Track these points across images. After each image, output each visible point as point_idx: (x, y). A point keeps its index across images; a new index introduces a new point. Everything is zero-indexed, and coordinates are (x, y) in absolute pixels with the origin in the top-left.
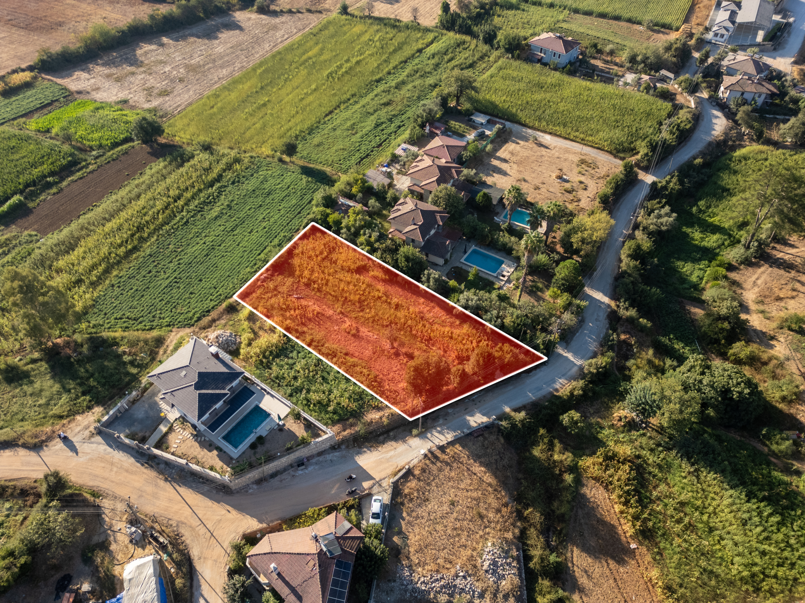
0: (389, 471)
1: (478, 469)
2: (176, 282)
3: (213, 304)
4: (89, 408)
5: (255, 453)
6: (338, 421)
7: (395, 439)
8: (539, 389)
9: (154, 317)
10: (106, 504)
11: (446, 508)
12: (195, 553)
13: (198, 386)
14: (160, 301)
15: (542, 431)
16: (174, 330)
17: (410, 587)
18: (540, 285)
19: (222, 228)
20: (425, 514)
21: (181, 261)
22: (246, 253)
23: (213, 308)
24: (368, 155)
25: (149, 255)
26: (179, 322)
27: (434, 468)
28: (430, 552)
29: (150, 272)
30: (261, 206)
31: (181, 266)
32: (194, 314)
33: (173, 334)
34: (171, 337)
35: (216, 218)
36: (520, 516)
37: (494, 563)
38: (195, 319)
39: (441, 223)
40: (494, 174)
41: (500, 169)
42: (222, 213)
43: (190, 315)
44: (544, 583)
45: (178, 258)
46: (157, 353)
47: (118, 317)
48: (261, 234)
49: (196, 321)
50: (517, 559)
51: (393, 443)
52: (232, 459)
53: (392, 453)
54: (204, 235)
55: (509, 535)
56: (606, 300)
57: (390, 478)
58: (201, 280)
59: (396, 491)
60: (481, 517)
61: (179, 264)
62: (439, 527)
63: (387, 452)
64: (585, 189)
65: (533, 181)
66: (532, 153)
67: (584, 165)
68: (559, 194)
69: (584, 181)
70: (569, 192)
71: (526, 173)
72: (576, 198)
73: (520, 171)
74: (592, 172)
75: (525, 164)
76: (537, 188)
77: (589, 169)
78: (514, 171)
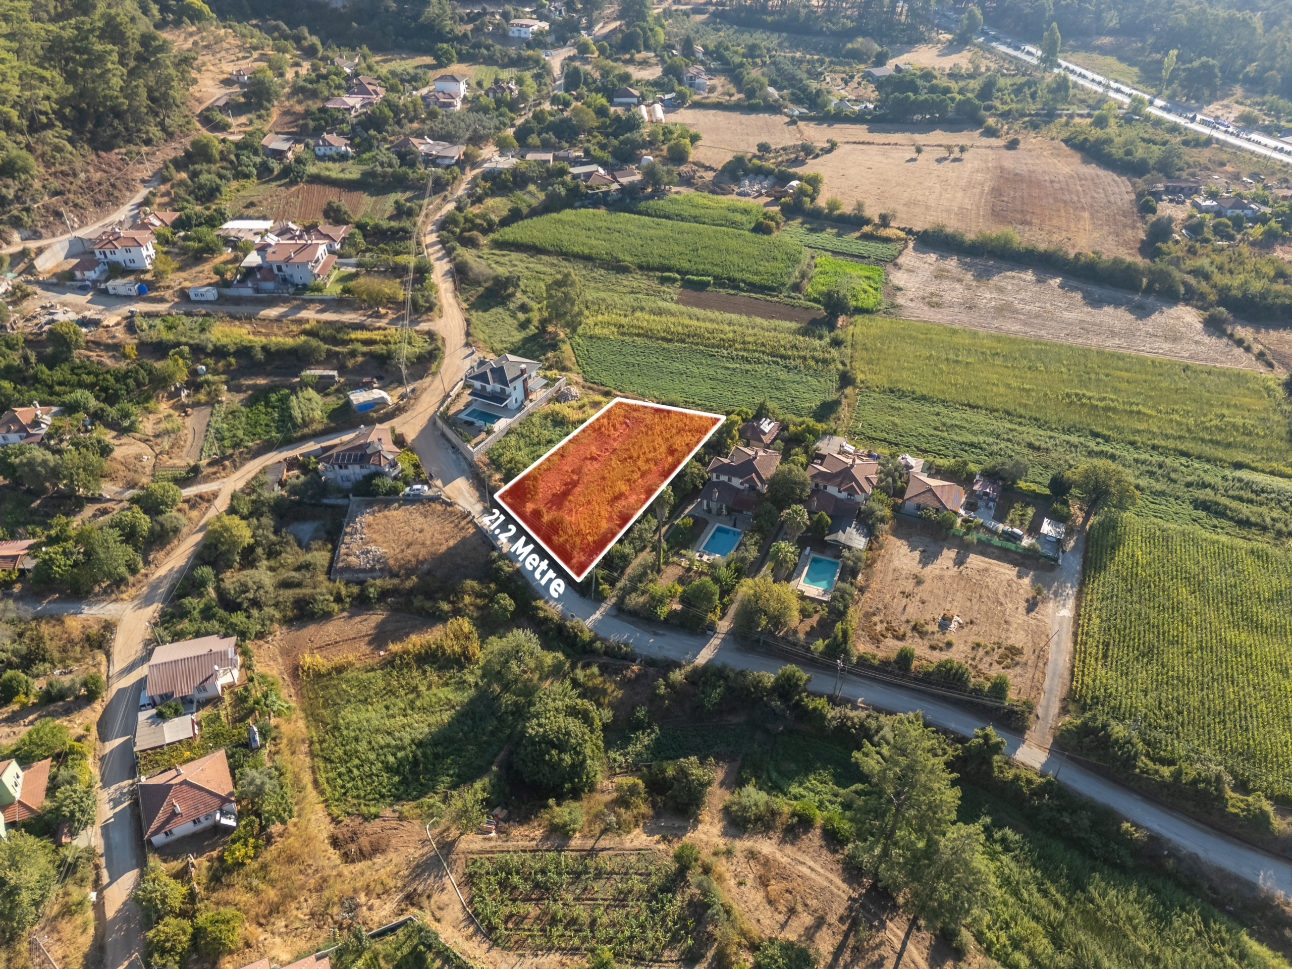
0: (452, 495)
1: (453, 542)
2: (634, 365)
3: (612, 385)
5: (461, 424)
6: (490, 458)
9: (593, 364)
10: (428, 379)
11: (418, 527)
14: (611, 363)
16: (579, 374)
17: (359, 513)
19: (713, 373)
20: (414, 517)
25: (665, 348)
26: (588, 375)
28: (384, 522)
29: (644, 352)
30: (756, 387)
32: (597, 380)
35: (726, 368)
36: (411, 573)
37: (368, 553)
41: (936, 557)
42: (735, 370)
43: (597, 378)
45: (664, 361)
47: (589, 350)
49: (590, 381)
50: (373, 567)
52: (458, 415)
54: (699, 366)
55: (390, 563)
56: (701, 660)
57: (445, 495)
59: (433, 499)
61: (656, 363)
63: (468, 492)
64: (933, 648)
65: (922, 592)
66: (1001, 592)
67: (1001, 651)
68: (904, 618)
69: (954, 648)
70: (915, 628)
71: (940, 584)
72: (904, 635)
73: (941, 578)
74: (987, 659)
75: (963, 583)
76: (906, 595)
77: (996, 657)
78: (937, 572)
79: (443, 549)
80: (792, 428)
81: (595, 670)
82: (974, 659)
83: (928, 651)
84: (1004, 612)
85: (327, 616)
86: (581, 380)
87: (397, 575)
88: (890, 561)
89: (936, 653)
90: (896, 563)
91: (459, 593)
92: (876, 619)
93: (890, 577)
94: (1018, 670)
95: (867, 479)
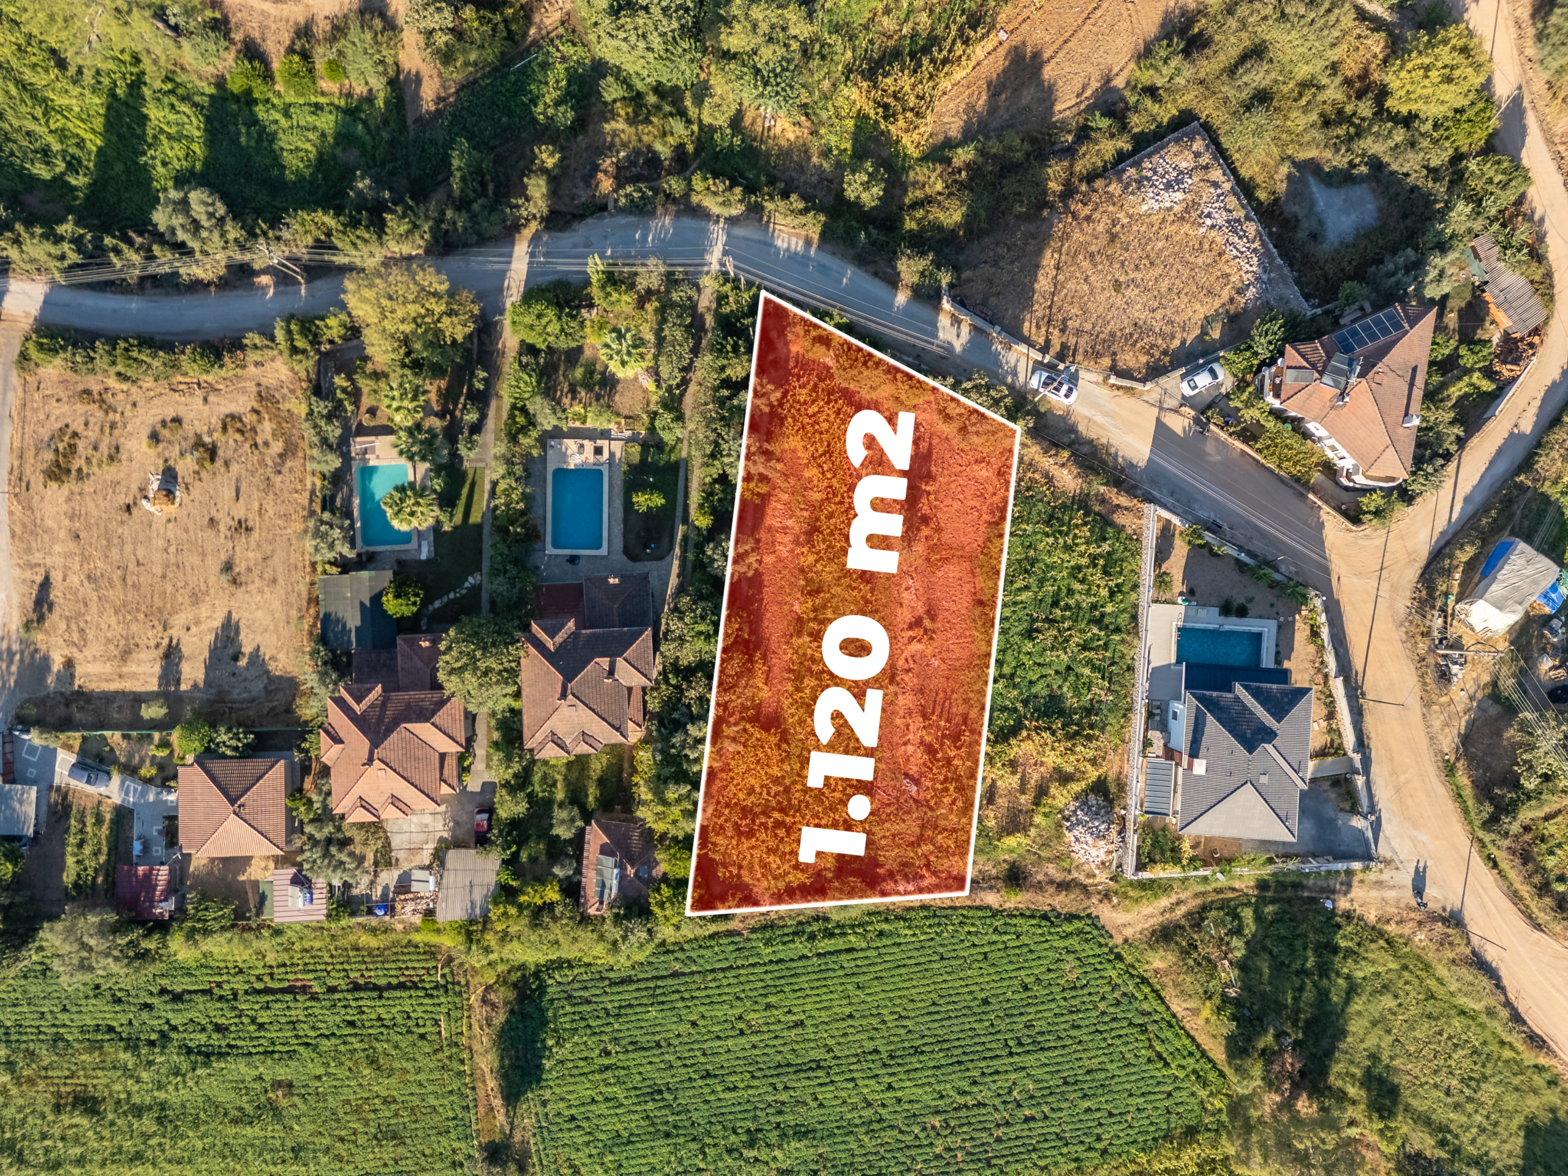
0: (1129, 402)
1: (1043, 284)
2: (1020, 1044)
3: (1024, 925)
4: (1348, 916)
5: (1250, 600)
6: (1112, 524)
7: (1072, 429)
8: (822, 268)
9: (1118, 1003)
10: (1448, 742)
11: (1131, 293)
12: (1413, 573)
13: (1269, 735)
14: (1079, 1027)
15: (910, 225)
16: (1119, 940)
17: (1265, 277)
18: (579, 373)
19: (826, 1094)
20: (1158, 315)
21: (964, 1085)
22: (861, 979)
23: (1032, 917)
24: (356, 987)
25: (990, 1166)
26: (1100, 945)
27: (1083, 342)
28: (1202, 277)
29: (1027, 1119)
30: (708, 1075)
31: (976, 1073)
32: (1069, 935)
33: (1129, 932)
34: (1139, 928)
35: (802, 1133)
36: (1068, 192)
37: (1168, 186)
38: (1078, 924)
39: (571, 625)
40: (247, 649)
41: (214, 651)
42: (783, 1136)
43: (1073, 942)
44: (1138, 123)
45: (961, 1100)
46: (1189, 915)
47: (1160, 1065)
48: (791, 999)
49: (1078, 918)
50: (1138, 165)
51: (1081, 428)
52: (1279, 627)
53: (1099, 418)
54: (867, 1113)
55: (1115, 188)
56: (521, 249)
57: (1141, 394)
58: (985, 1002)
59: (1154, 372)
60: (1113, 238)
61: (975, 1083)
62: (1164, 285)
63: (1101, 427)
64: (177, 420)
65: (218, 545)
66: (94, 607)
67: (78, 463)
68: (235, 468)
69: (145, 433)
70: (212, 452)
71: (193, 581)
72: (225, 429)
73: (196, 598)
74: (92, 434)
75: (158, 603)
76: (242, 527)
77: (81, 445)
78: (204, 610)
79: (1049, 259)
80: (552, 894)
81: (663, 150)
82: (113, 426)
83: (182, 412)
84: (85, 559)
85: (1145, 54)
86: (1108, 915)
87: (1090, 178)
88: (286, 603)
89: (170, 413)
90: (274, 599)
91: (955, 188)
92: (277, 447)
93: (277, 560)
94: (45, 433)
95: (337, 740)
